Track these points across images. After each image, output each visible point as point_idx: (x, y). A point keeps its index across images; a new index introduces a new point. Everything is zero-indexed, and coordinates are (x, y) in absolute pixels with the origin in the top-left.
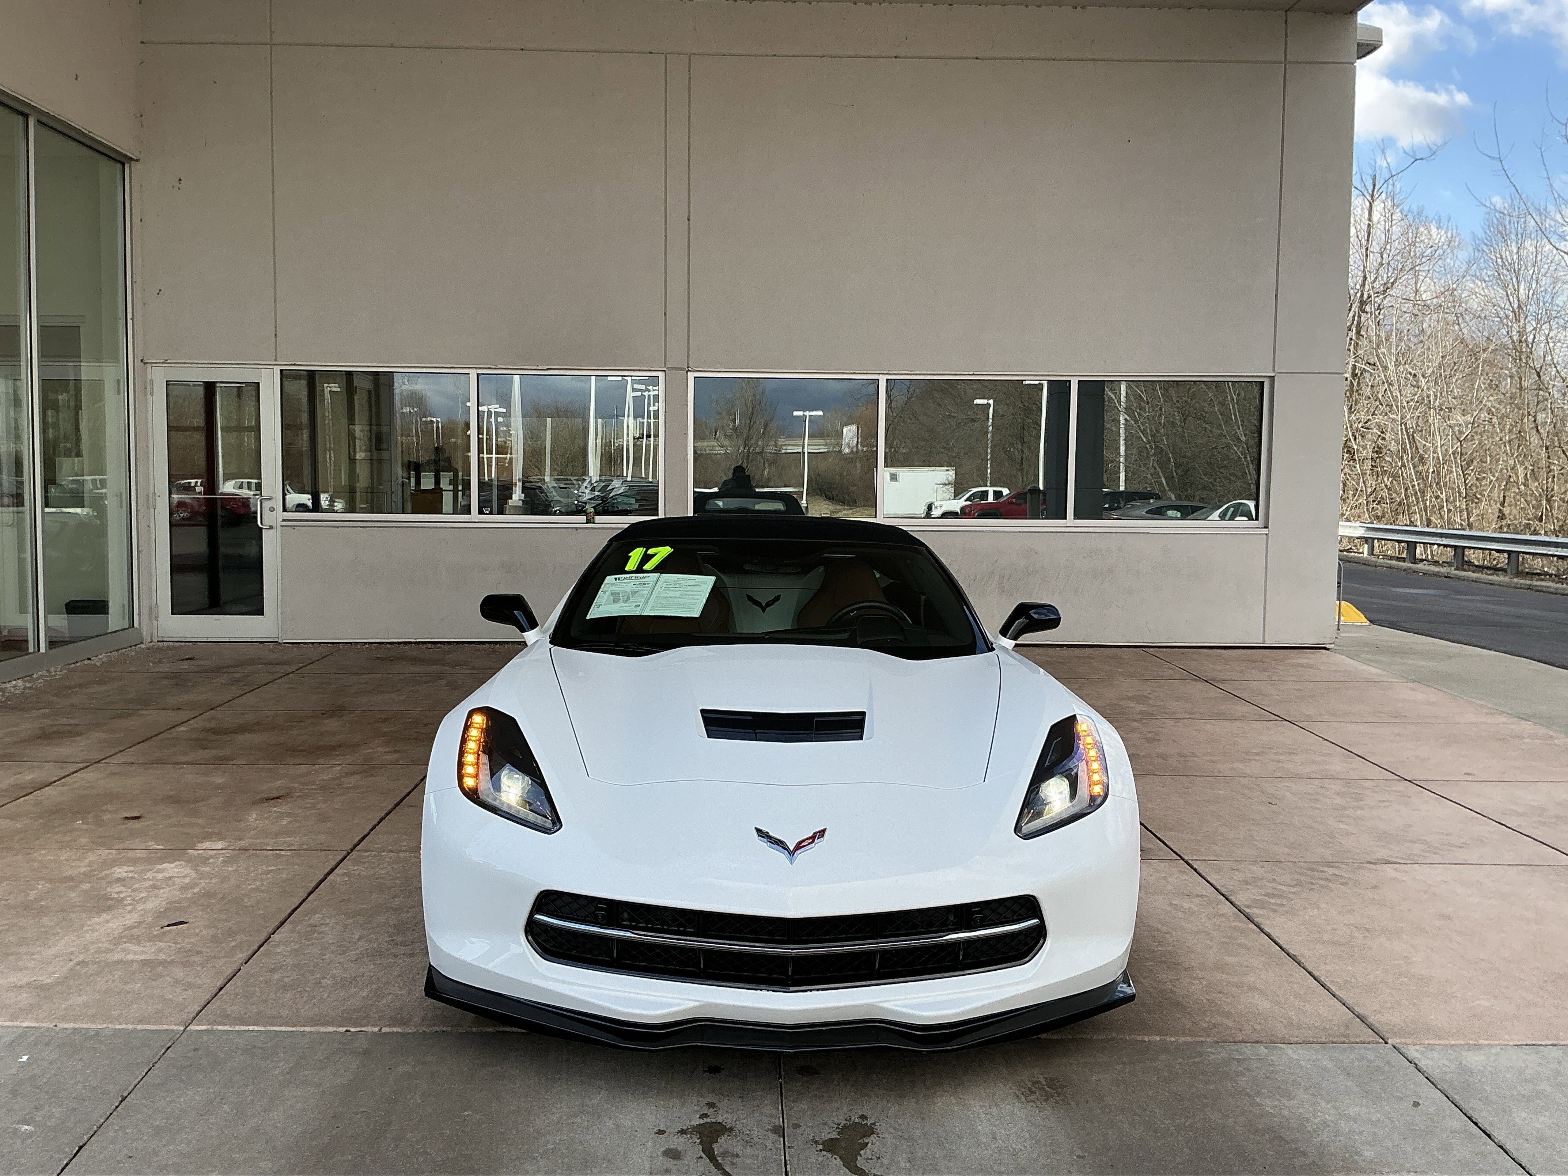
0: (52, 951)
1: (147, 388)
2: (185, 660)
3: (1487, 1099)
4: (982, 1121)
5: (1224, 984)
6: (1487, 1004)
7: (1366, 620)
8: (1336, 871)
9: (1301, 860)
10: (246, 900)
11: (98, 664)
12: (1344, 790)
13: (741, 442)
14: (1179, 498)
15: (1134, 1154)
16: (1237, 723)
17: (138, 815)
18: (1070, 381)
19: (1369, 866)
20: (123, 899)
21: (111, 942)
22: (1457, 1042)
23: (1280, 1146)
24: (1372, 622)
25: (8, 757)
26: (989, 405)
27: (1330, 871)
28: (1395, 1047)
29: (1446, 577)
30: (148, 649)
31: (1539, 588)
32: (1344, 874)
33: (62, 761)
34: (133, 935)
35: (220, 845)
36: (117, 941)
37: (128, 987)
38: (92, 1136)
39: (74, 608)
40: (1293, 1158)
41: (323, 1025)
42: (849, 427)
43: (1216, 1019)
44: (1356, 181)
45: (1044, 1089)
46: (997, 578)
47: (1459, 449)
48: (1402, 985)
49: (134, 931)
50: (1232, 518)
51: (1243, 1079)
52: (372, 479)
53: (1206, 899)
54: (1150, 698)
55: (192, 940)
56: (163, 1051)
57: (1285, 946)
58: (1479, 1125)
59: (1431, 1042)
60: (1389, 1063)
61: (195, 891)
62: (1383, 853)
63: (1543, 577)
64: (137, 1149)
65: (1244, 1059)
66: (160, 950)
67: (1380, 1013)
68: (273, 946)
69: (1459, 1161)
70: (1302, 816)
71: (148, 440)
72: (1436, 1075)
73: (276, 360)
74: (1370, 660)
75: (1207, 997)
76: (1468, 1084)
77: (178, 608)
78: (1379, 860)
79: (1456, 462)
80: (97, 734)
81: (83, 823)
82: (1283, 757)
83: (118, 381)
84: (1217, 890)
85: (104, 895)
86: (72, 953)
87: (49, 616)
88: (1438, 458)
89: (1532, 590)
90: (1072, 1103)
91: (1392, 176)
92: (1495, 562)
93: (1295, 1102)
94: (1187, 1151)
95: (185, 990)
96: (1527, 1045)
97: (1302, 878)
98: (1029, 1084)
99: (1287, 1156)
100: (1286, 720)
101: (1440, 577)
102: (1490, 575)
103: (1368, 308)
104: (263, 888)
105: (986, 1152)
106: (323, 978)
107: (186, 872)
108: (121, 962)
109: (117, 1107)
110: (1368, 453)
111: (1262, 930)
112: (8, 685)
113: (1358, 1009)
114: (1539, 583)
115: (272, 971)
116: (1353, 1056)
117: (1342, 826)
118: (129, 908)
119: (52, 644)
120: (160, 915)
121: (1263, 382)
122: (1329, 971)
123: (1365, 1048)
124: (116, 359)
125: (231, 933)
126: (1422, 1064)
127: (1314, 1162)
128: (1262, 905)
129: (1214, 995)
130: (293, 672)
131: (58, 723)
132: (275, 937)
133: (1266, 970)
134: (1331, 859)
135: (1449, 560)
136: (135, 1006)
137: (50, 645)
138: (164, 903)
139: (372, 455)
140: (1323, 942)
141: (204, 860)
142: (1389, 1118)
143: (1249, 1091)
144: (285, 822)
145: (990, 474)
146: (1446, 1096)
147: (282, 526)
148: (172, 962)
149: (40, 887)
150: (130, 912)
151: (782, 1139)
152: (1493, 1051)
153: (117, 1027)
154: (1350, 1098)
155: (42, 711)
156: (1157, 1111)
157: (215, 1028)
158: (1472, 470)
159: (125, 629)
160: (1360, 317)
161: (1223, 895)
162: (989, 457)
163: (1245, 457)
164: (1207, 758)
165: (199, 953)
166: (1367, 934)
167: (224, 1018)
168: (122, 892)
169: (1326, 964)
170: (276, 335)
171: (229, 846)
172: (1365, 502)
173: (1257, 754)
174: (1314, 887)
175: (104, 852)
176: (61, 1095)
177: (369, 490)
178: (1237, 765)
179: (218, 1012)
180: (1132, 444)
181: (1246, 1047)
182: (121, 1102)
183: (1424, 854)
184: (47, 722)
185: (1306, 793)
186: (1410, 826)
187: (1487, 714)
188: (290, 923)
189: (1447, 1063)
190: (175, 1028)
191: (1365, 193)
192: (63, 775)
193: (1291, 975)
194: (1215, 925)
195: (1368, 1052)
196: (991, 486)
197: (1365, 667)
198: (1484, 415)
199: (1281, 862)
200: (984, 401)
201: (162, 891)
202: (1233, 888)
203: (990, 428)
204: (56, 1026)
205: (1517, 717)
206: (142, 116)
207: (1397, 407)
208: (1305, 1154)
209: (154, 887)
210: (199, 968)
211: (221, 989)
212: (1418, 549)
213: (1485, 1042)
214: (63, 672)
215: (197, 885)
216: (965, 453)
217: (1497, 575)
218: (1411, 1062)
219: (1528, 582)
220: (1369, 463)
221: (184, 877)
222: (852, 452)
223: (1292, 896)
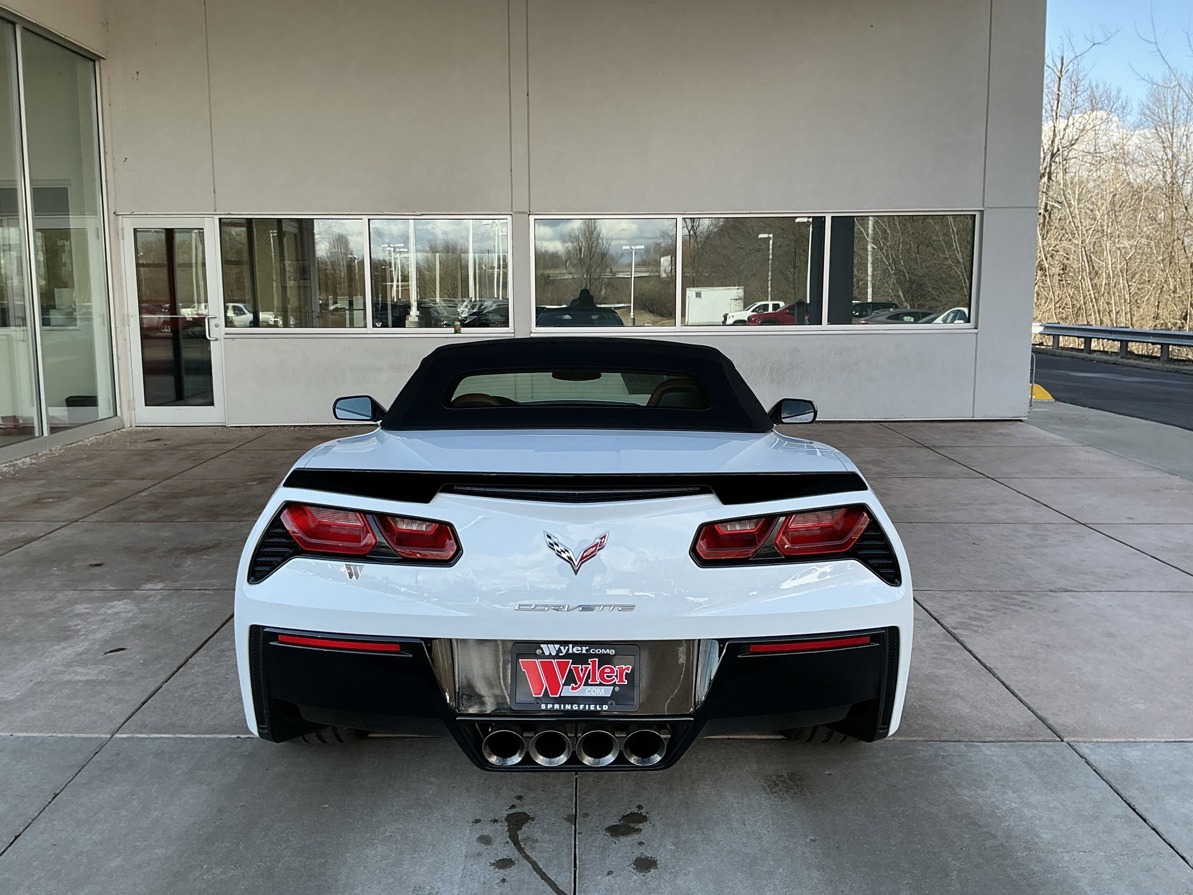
0: (18, 674)
1: (118, 234)
2: (154, 440)
3: (1143, 789)
4: (734, 810)
5: (934, 692)
6: (1143, 708)
7: (1052, 398)
8: (1025, 598)
9: (998, 589)
10: (173, 630)
11: (89, 444)
12: (1033, 532)
13: (584, 271)
14: (913, 307)
15: (856, 838)
16: (950, 481)
17: (100, 562)
18: (825, 217)
19: (1050, 593)
20: (79, 630)
21: (64, 665)
22: (1119, 740)
23: (975, 830)
24: (1057, 399)
25: (10, 518)
26: (769, 238)
27: (1021, 598)
28: (1069, 745)
29: (1114, 364)
30: (128, 432)
31: (1185, 372)
32: (1031, 601)
33: (48, 520)
34: (82, 660)
35: (160, 586)
36: (69, 664)
37: (72, 703)
38: (27, 827)
39: (72, 402)
40: (986, 840)
41: (220, 733)
42: (665, 258)
43: (926, 722)
44: (1048, 61)
45: (785, 782)
46: (768, 371)
47: (1125, 266)
48: (1075, 692)
49: (83, 657)
50: (952, 322)
51: (947, 772)
52: (300, 301)
53: (921, 622)
54: (884, 462)
55: (128, 663)
56: (92, 755)
57: (983, 661)
58: (1137, 810)
59: (1099, 740)
60: (1064, 758)
61: (135, 623)
62: (1062, 583)
63: (1187, 363)
64: (60, 839)
65: (948, 755)
66: (101, 672)
67: (1058, 715)
68: (190, 668)
69: (1120, 842)
70: (999, 554)
71: (121, 274)
72: (1102, 768)
73: (215, 211)
74: (1054, 429)
75: (919, 703)
76: (1128, 776)
77: (150, 401)
78: (1058, 589)
79: (1123, 276)
80: (79, 499)
81: (57, 570)
82: (985, 507)
83: (97, 229)
84: (930, 614)
85: (65, 627)
86: (32, 675)
87: (49, 408)
88: (1109, 274)
89: (1179, 373)
90: (809, 794)
91: (1076, 57)
92: (1151, 351)
93: (988, 792)
94: (900, 835)
95: (116, 704)
96: (1175, 742)
97: (998, 604)
98: (774, 778)
99: (980, 839)
100: (988, 477)
101: (1109, 363)
102: (1147, 362)
103: (1057, 160)
104: (188, 621)
105: (737, 836)
106: (225, 694)
107: (130, 608)
108: (69, 682)
109: (50, 803)
110: (1057, 270)
111: (965, 647)
112: (18, 462)
113: (1039, 712)
114: (1184, 367)
115: (186, 688)
116: (1035, 752)
117: (1030, 561)
118: (82, 637)
119: (54, 429)
120: (106, 642)
121: (975, 215)
122: (1017, 681)
123: (1045, 746)
124: (95, 213)
125: (157, 658)
126: (1091, 759)
127: (1002, 843)
128: (965, 626)
129: (925, 701)
130: (233, 449)
131: (52, 490)
132: (191, 660)
133: (967, 679)
134: (1021, 588)
135: (1116, 351)
136: (76, 718)
137: (51, 431)
138: (110, 633)
139: (299, 284)
140: (1013, 657)
141: (146, 598)
142: (1063, 805)
143: (950, 783)
144: (211, 567)
145: (771, 291)
146: (1110, 786)
147: (225, 338)
148: (109, 682)
149: (17, 621)
150: (83, 641)
151: (573, 826)
152: (1148, 747)
153: (59, 735)
154: (1032, 789)
155: (41, 482)
156: (876, 800)
157: (135, 735)
158: (1135, 282)
159: (111, 418)
160: (1051, 165)
161: (935, 619)
162: (770, 278)
163: (963, 275)
164: (926, 509)
165: (131, 674)
166: (1048, 650)
167: (143, 727)
168: (79, 625)
169: (1015, 675)
170: (214, 191)
171: (166, 586)
172: (1053, 307)
173: (965, 504)
174: (1007, 611)
175: (71, 594)
176: (7, 793)
177: (298, 310)
178: (950, 513)
179: (139, 723)
180: (878, 266)
181: (950, 746)
182: (54, 798)
183: (1095, 584)
184: (44, 490)
185: (1003, 535)
186: (1084, 561)
187: (1145, 470)
188: (205, 649)
189: (1111, 758)
190: (104, 736)
191: (1056, 70)
192: (48, 531)
193: (987, 684)
194: (928, 643)
195: (1047, 749)
196: (772, 300)
197: (1052, 435)
198: (1144, 241)
199: (981, 591)
200: (766, 236)
201: (110, 623)
202: (943, 613)
203: (771, 257)
204: (12, 735)
205: (1169, 473)
206: (107, 23)
207: (1079, 234)
208: (995, 837)
209: (104, 620)
210: (130, 687)
211: (144, 703)
212: (1093, 342)
213: (1142, 740)
214: (62, 451)
215: (137, 618)
216: (752, 275)
217: (1153, 362)
218: (1082, 757)
219: (1177, 367)
220: (1057, 278)
221: (129, 612)
222: (668, 276)
223: (990, 619)
